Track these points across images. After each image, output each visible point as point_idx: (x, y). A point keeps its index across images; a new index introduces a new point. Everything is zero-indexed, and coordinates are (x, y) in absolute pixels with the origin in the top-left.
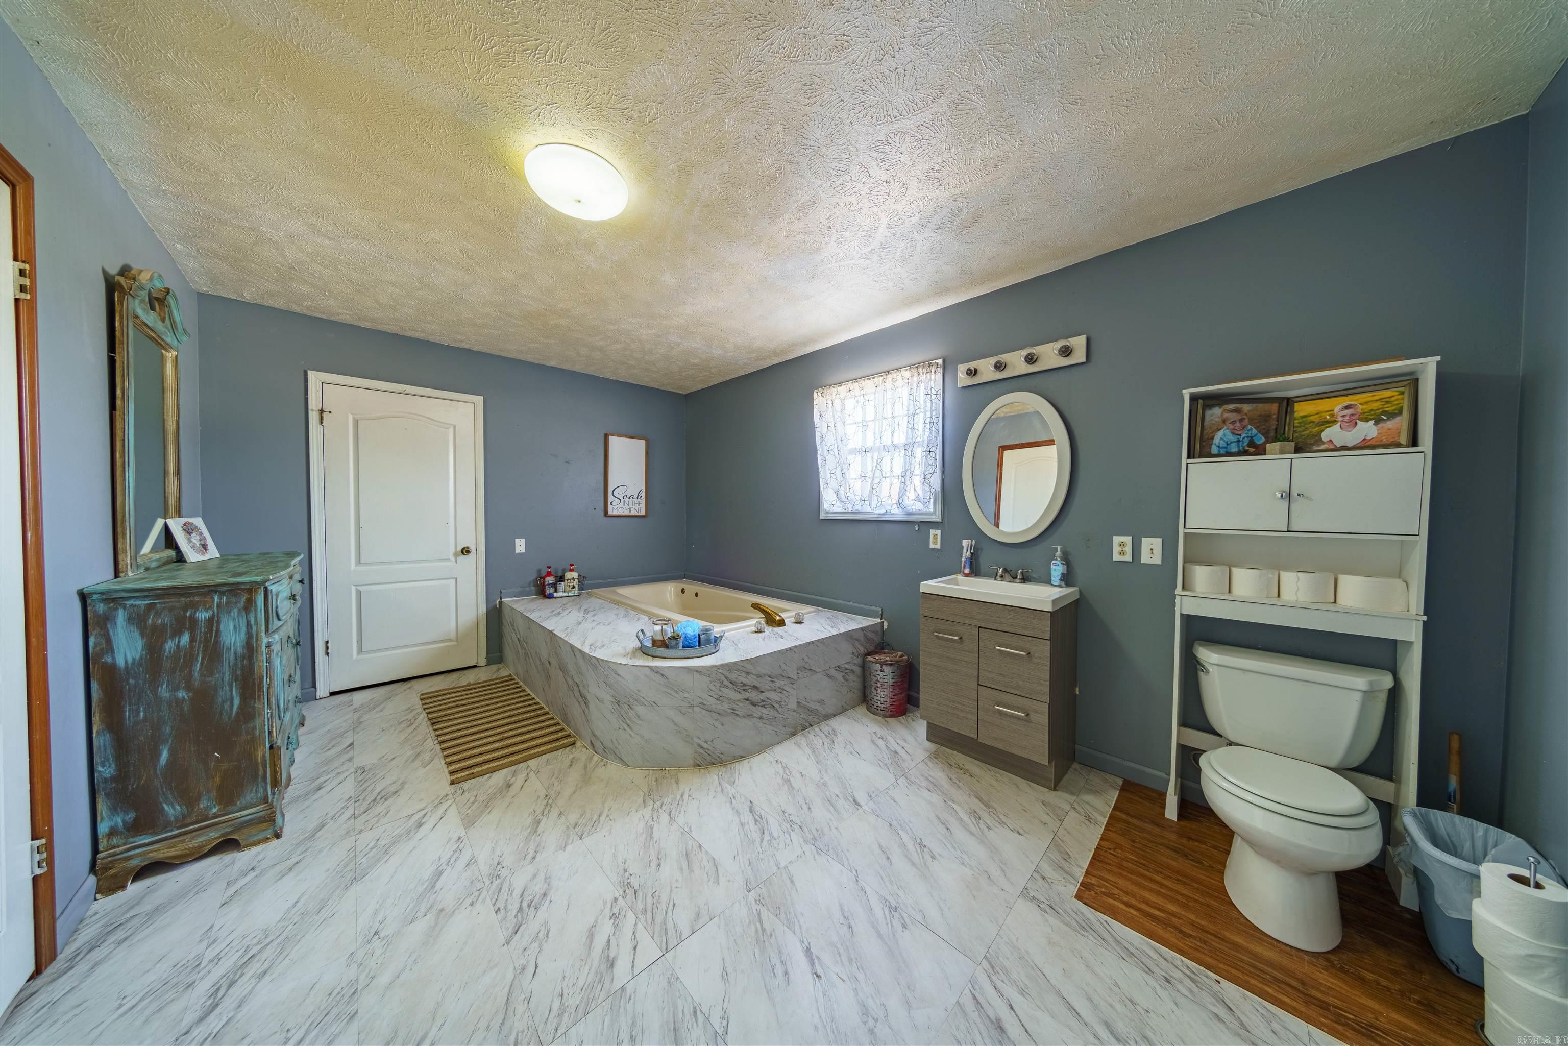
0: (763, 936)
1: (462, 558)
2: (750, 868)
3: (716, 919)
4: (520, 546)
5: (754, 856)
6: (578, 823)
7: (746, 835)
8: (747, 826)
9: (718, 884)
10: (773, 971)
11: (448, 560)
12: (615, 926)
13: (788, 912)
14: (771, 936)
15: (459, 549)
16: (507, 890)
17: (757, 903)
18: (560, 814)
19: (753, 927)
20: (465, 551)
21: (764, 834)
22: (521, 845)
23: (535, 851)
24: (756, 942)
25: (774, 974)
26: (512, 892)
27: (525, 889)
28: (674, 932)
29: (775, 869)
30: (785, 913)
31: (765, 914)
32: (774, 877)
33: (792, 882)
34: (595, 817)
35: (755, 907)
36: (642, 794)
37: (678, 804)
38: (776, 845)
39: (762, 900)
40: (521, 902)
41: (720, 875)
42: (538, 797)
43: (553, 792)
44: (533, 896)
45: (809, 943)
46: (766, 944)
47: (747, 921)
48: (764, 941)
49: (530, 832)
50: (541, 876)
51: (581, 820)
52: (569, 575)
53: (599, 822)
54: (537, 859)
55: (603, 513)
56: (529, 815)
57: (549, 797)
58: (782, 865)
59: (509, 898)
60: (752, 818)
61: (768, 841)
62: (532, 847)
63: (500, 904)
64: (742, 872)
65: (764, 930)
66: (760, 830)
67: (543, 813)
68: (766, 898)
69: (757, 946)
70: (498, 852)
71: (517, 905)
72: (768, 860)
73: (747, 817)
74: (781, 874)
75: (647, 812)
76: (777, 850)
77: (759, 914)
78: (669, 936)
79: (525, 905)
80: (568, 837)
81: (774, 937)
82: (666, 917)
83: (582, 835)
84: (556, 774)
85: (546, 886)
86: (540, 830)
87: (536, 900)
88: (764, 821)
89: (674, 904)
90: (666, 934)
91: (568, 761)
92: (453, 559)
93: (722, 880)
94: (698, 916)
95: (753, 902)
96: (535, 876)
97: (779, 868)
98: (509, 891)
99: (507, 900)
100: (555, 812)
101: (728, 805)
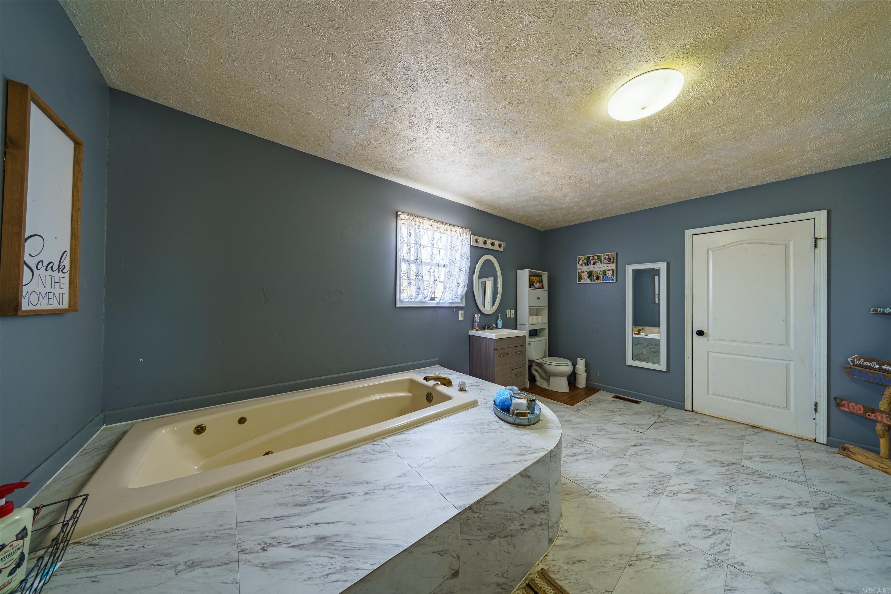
6: (639, 528)
12: (678, 493)
16: (715, 548)
18: (640, 543)
22: (685, 559)
23: (680, 546)
26: (713, 544)
27: (705, 538)
34: (626, 519)
36: (586, 500)
37: (586, 482)
40: (711, 535)
42: (637, 572)
43: (622, 562)
44: (703, 531)
49: (671, 558)
50: (689, 533)
51: (634, 527)
53: (629, 516)
54: (684, 542)
56: (658, 569)
57: (630, 563)
59: (717, 544)
62: (679, 550)
63: (724, 546)
67: (649, 558)
70: (704, 573)
71: (715, 537)
75: (602, 495)
79: (711, 533)
80: (653, 531)
83: (645, 523)
84: (598, 571)
85: (691, 528)
86: (664, 552)
87: (703, 529)
89: (649, 476)
91: (575, 568)
96: (693, 537)
98: (715, 546)
99: (719, 544)
100: (640, 549)
101: (572, 463)
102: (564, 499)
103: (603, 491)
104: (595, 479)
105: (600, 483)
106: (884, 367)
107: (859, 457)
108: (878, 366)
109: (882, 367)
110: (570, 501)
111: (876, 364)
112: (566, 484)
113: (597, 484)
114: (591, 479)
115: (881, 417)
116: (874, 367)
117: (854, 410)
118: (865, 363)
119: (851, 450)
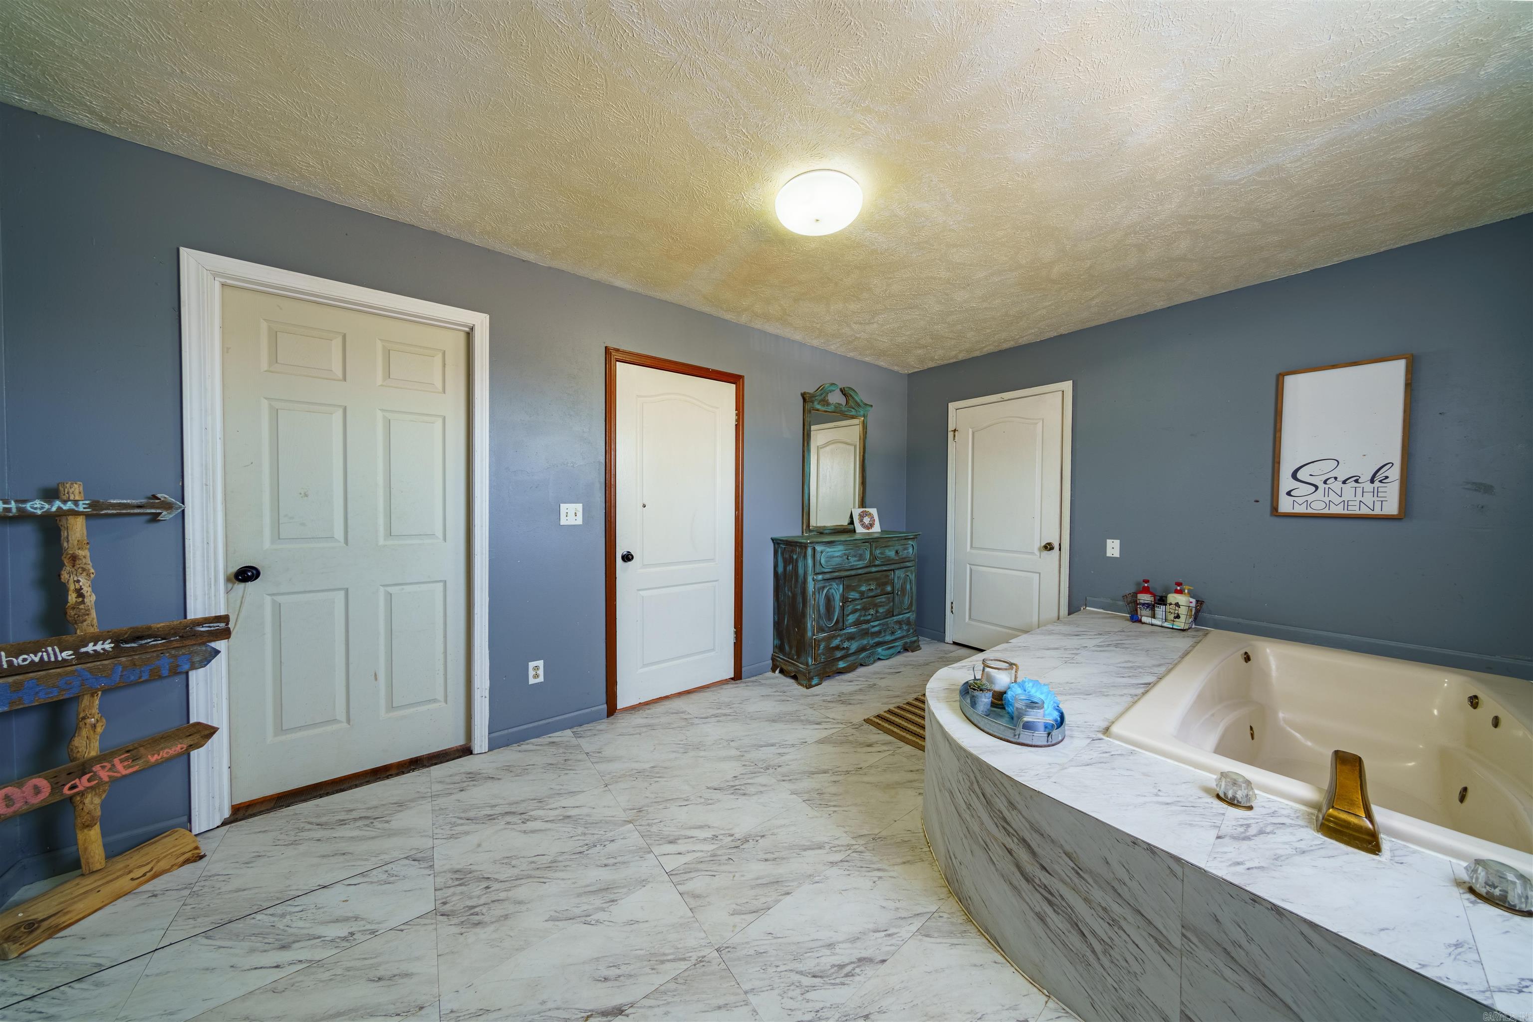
0: (656, 961)
1: (1045, 553)
2: (752, 952)
3: (691, 914)
4: (1113, 548)
5: (772, 959)
6: (825, 795)
7: (811, 950)
8: (828, 952)
9: (732, 915)
10: (614, 966)
11: (1032, 553)
13: (675, 993)
14: (653, 969)
15: (1043, 544)
17: (699, 957)
18: (836, 782)
19: (671, 951)
20: (1048, 547)
21: (814, 977)
23: (791, 780)
24: (653, 952)
25: (611, 967)
28: (686, 879)
29: (746, 986)
30: (675, 990)
31: (683, 965)
32: (733, 983)
33: (719, 1008)
34: (832, 804)
35: (694, 956)
36: (876, 831)
37: (862, 867)
38: (790, 994)
39: (701, 964)
41: (743, 916)
43: (867, 771)
45: (627, 1015)
46: (645, 963)
47: (679, 946)
48: (650, 960)
49: (812, 771)
50: (764, 789)
51: (830, 796)
52: (1172, 598)
53: (826, 807)
54: (783, 783)
55: (1268, 509)
56: (834, 766)
57: (859, 770)
58: (751, 997)
60: (847, 961)
61: (800, 982)
64: (747, 943)
65: (663, 962)
66: (822, 972)
67: (837, 772)
68: (703, 969)
69: (648, 953)
72: (763, 979)
73: (845, 954)
74: (737, 994)
75: (846, 840)
76: (780, 995)
77: (684, 959)
78: (682, 875)
81: (651, 972)
82: (702, 870)
83: (810, 801)
84: (894, 765)
88: (842, 980)
89: (714, 876)
90: (685, 873)
92: (1037, 553)
93: (737, 919)
94: (696, 896)
95: (702, 954)
97: (746, 993)
100: (838, 778)
101: (871, 926)
102: (914, 834)
103: (839, 846)
104: (841, 872)
105: (833, 864)
106: (90, 648)
107: (81, 906)
108: (71, 652)
109: (83, 650)
110: (905, 830)
111: (57, 650)
112: (904, 863)
113: (841, 861)
114: (848, 873)
115: (110, 769)
116: (60, 659)
117: (17, 806)
118: (18, 661)
119: (40, 916)
